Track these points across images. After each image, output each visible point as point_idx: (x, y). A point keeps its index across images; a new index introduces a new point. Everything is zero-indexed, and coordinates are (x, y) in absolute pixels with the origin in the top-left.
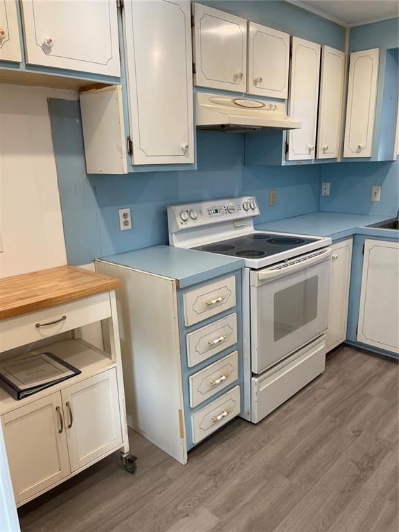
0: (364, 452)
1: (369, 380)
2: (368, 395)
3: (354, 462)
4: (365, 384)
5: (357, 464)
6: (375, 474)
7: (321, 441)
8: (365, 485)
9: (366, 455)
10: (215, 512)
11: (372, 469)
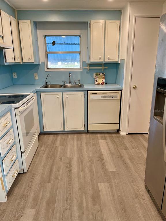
0: (66, 163)
1: (54, 142)
2: (56, 147)
3: (65, 167)
4: (54, 144)
5: (67, 167)
6: (73, 167)
7: (52, 166)
8: (73, 171)
9: (67, 163)
10: (32, 208)
11: (71, 166)
